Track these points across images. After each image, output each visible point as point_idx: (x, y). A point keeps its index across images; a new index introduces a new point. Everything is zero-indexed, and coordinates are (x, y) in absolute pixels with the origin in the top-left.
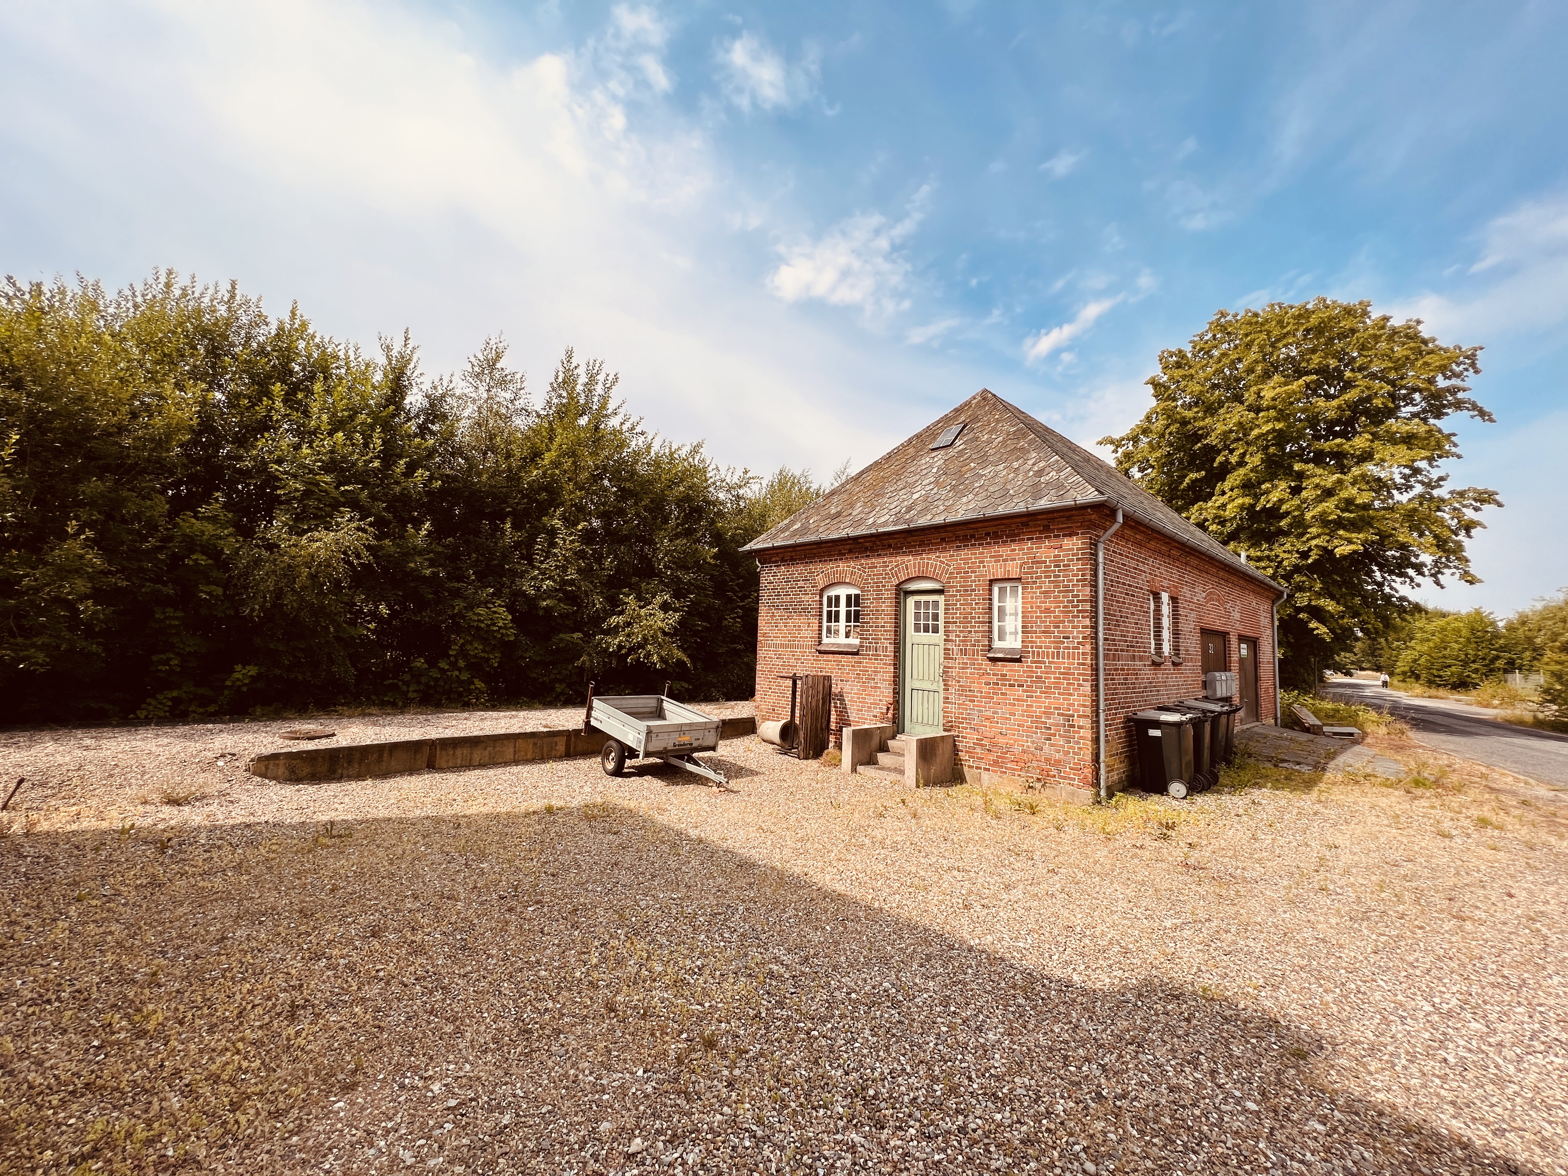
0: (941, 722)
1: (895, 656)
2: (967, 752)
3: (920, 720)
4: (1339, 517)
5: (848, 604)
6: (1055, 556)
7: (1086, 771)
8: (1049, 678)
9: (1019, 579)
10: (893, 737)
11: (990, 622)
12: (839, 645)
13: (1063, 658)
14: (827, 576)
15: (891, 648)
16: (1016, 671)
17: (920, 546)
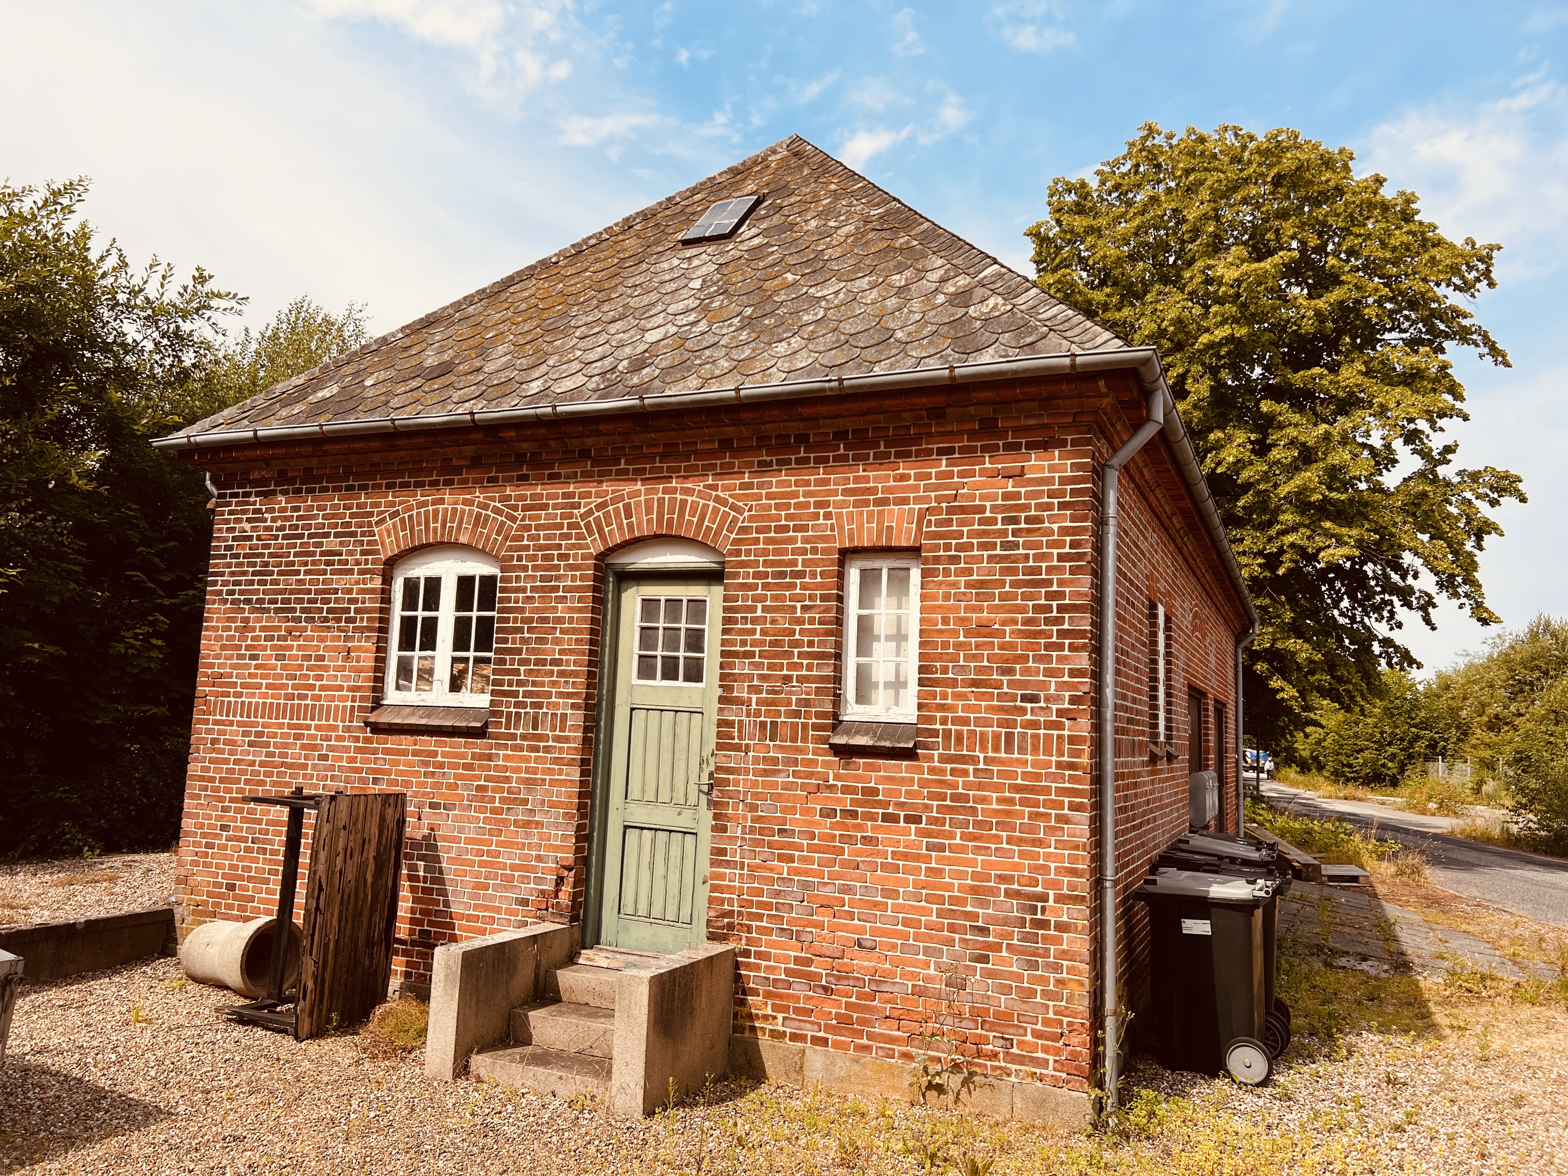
0: (703, 913)
1: (586, 740)
2: (768, 995)
3: (642, 910)
4: (1325, 496)
5: (463, 602)
6: (1006, 496)
7: (1075, 1040)
8: (984, 800)
9: (914, 551)
10: (571, 960)
11: (838, 656)
12: (431, 710)
13: (1022, 750)
14: (408, 524)
15: (576, 718)
16: (902, 781)
17: (664, 457)
